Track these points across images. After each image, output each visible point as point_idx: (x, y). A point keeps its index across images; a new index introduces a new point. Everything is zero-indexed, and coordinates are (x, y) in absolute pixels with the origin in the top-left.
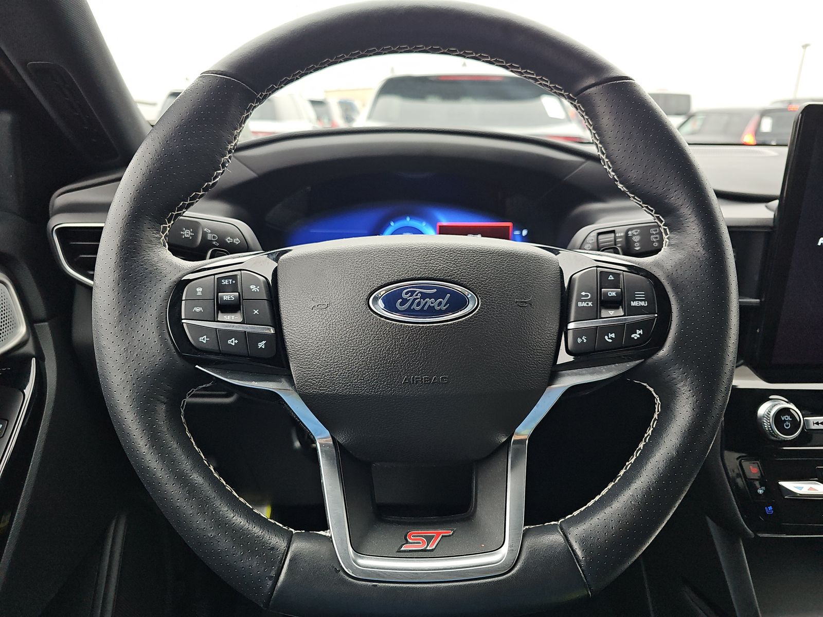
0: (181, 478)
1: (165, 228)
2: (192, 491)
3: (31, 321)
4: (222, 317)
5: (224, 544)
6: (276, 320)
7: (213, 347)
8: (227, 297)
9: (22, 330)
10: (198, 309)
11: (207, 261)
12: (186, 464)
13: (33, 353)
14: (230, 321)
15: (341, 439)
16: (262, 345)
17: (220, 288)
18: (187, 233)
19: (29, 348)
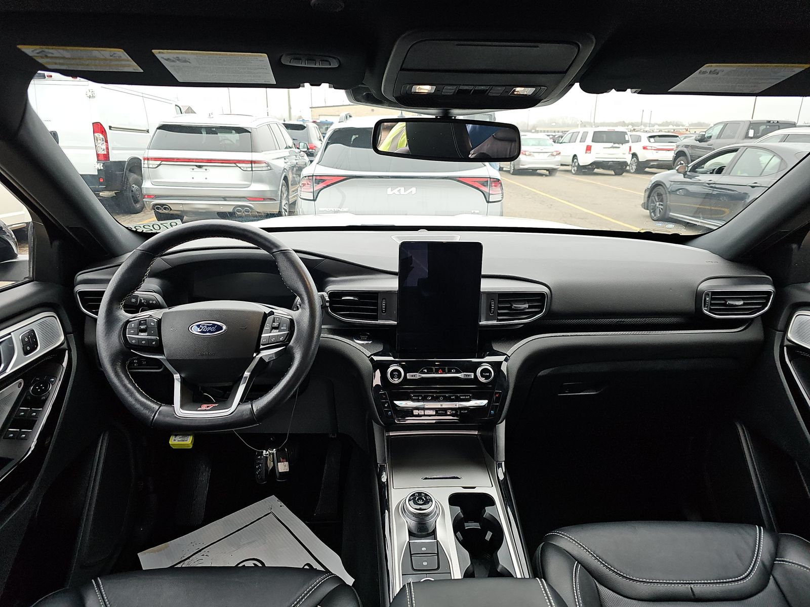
0: (125, 386)
1: (122, 304)
2: (128, 390)
3: (66, 333)
4: (140, 334)
5: (138, 406)
6: (160, 335)
7: (137, 344)
8: (142, 327)
9: (62, 338)
10: (132, 331)
11: (139, 313)
12: (126, 382)
13: (67, 348)
14: (143, 335)
15: (183, 376)
16: (154, 343)
17: (140, 324)
18: (133, 300)
19: (65, 346)
